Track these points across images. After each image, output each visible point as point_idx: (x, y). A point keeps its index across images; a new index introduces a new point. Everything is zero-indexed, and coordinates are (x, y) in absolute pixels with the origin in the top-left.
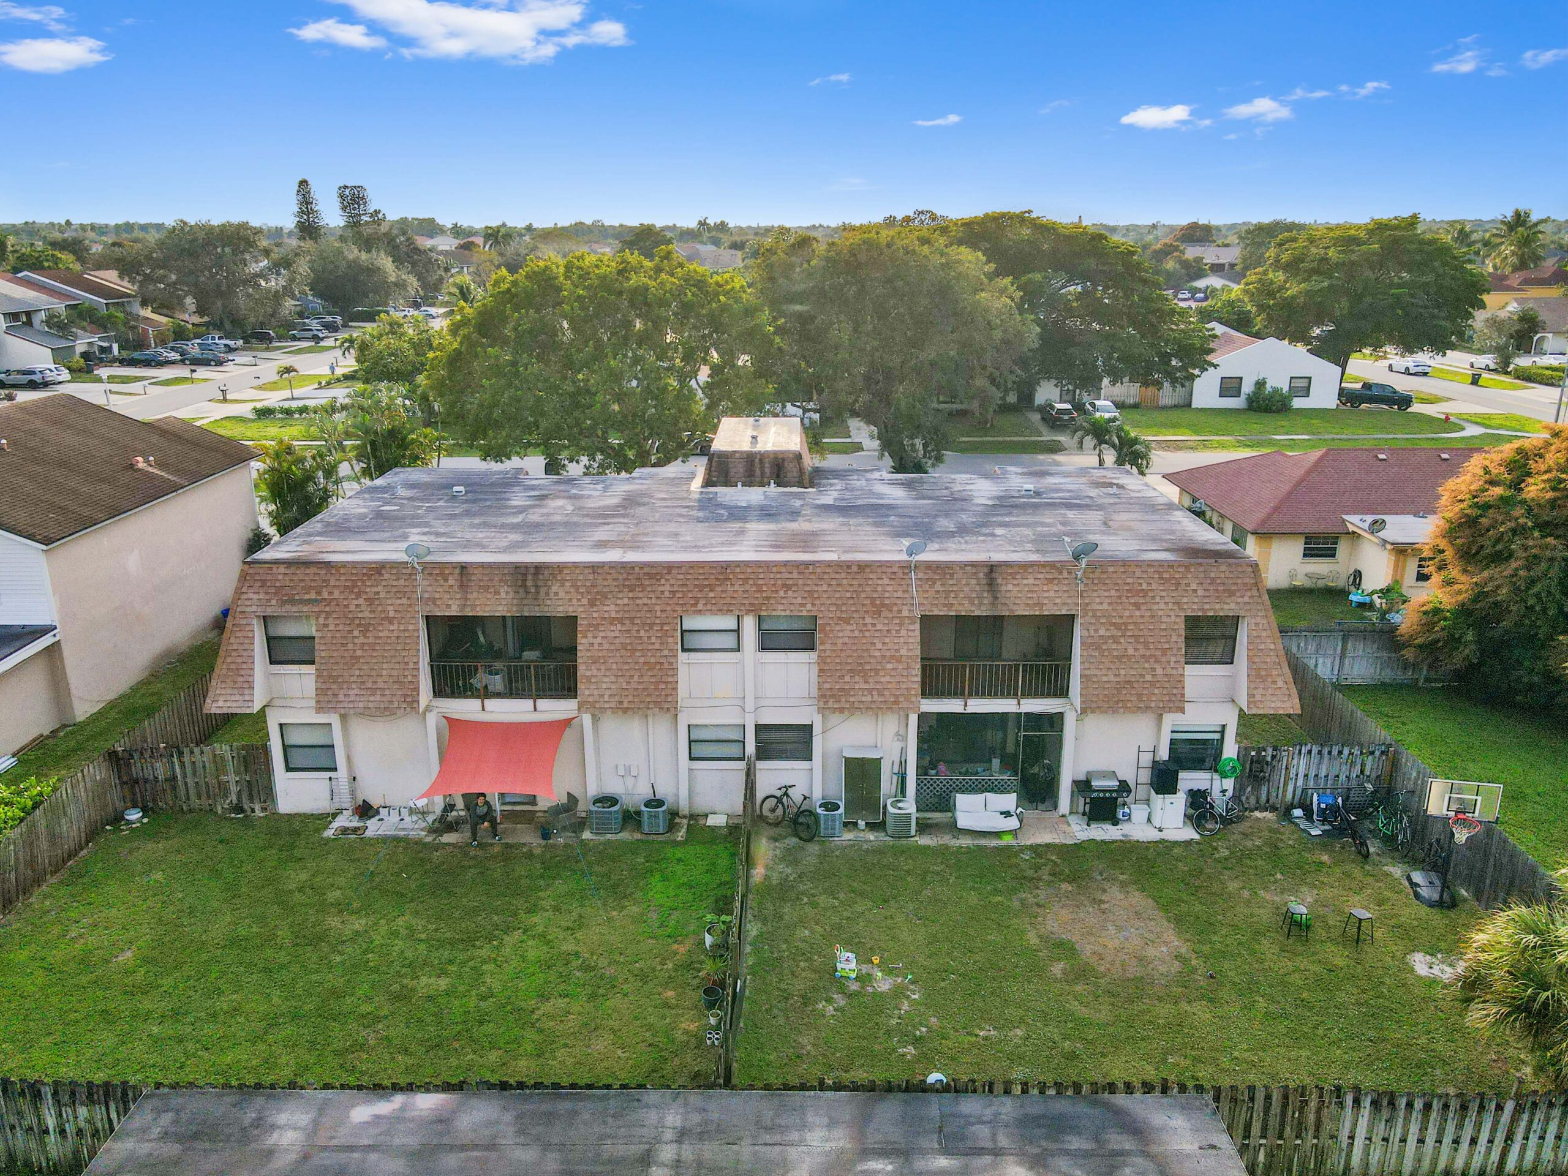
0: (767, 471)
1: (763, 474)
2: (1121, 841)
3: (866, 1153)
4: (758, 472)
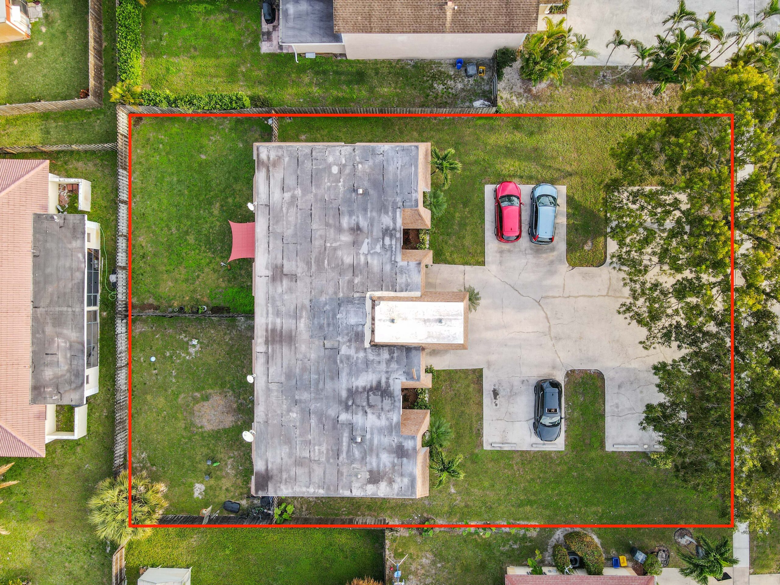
0: (372, 327)
3: (71, 343)
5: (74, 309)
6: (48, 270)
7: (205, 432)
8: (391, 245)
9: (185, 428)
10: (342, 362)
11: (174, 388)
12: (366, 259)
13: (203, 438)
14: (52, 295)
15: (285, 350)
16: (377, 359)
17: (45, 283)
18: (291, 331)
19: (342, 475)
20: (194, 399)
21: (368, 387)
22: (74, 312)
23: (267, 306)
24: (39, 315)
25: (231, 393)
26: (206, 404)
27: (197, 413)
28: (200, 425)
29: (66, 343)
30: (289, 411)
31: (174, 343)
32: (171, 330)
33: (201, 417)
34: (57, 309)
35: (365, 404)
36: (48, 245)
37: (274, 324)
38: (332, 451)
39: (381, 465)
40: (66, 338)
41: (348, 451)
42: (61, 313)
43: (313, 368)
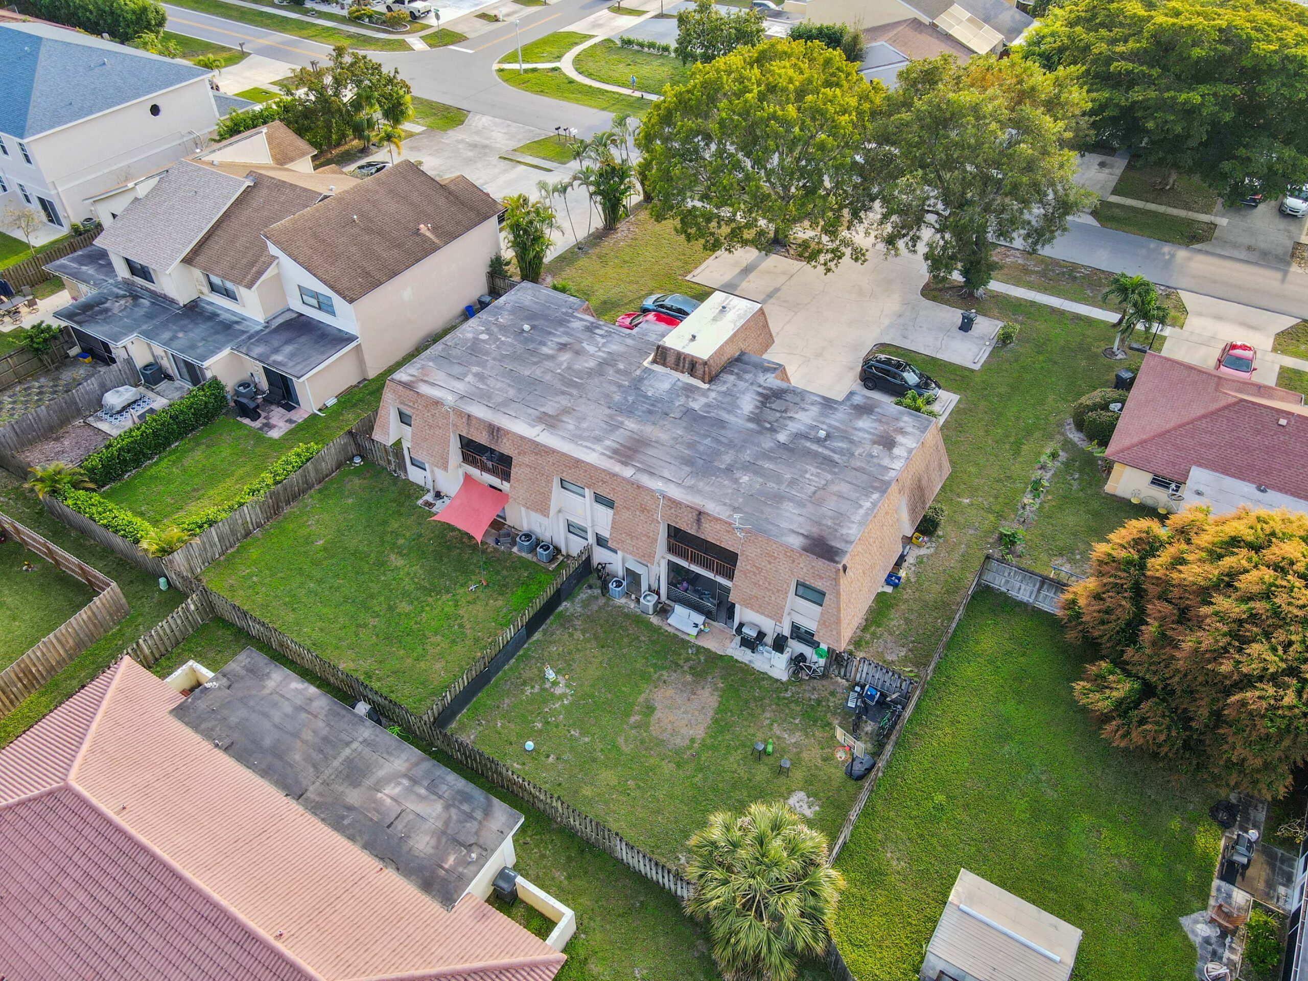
0: (687, 365)
1: (684, 366)
2: (746, 664)
3: (405, 776)
4: (681, 365)
5: (361, 739)
6: (267, 742)
7: (703, 740)
8: (606, 331)
9: (679, 766)
10: (708, 412)
11: (600, 746)
12: (604, 352)
13: (714, 748)
14: (307, 759)
15: (650, 451)
16: (729, 385)
17: (280, 757)
18: (631, 438)
19: (864, 469)
20: (637, 726)
21: (758, 404)
22: (365, 741)
23: (581, 445)
24: (317, 799)
25: (664, 673)
26: (658, 714)
27: (665, 736)
28: (688, 741)
29: (399, 784)
30: (736, 481)
31: (530, 708)
32: (507, 701)
33: (674, 733)
34: (336, 763)
35: (778, 415)
36: (234, 720)
37: (608, 448)
38: (822, 464)
39: (872, 431)
40: (392, 778)
41: (834, 451)
42: (349, 761)
43: (694, 438)
